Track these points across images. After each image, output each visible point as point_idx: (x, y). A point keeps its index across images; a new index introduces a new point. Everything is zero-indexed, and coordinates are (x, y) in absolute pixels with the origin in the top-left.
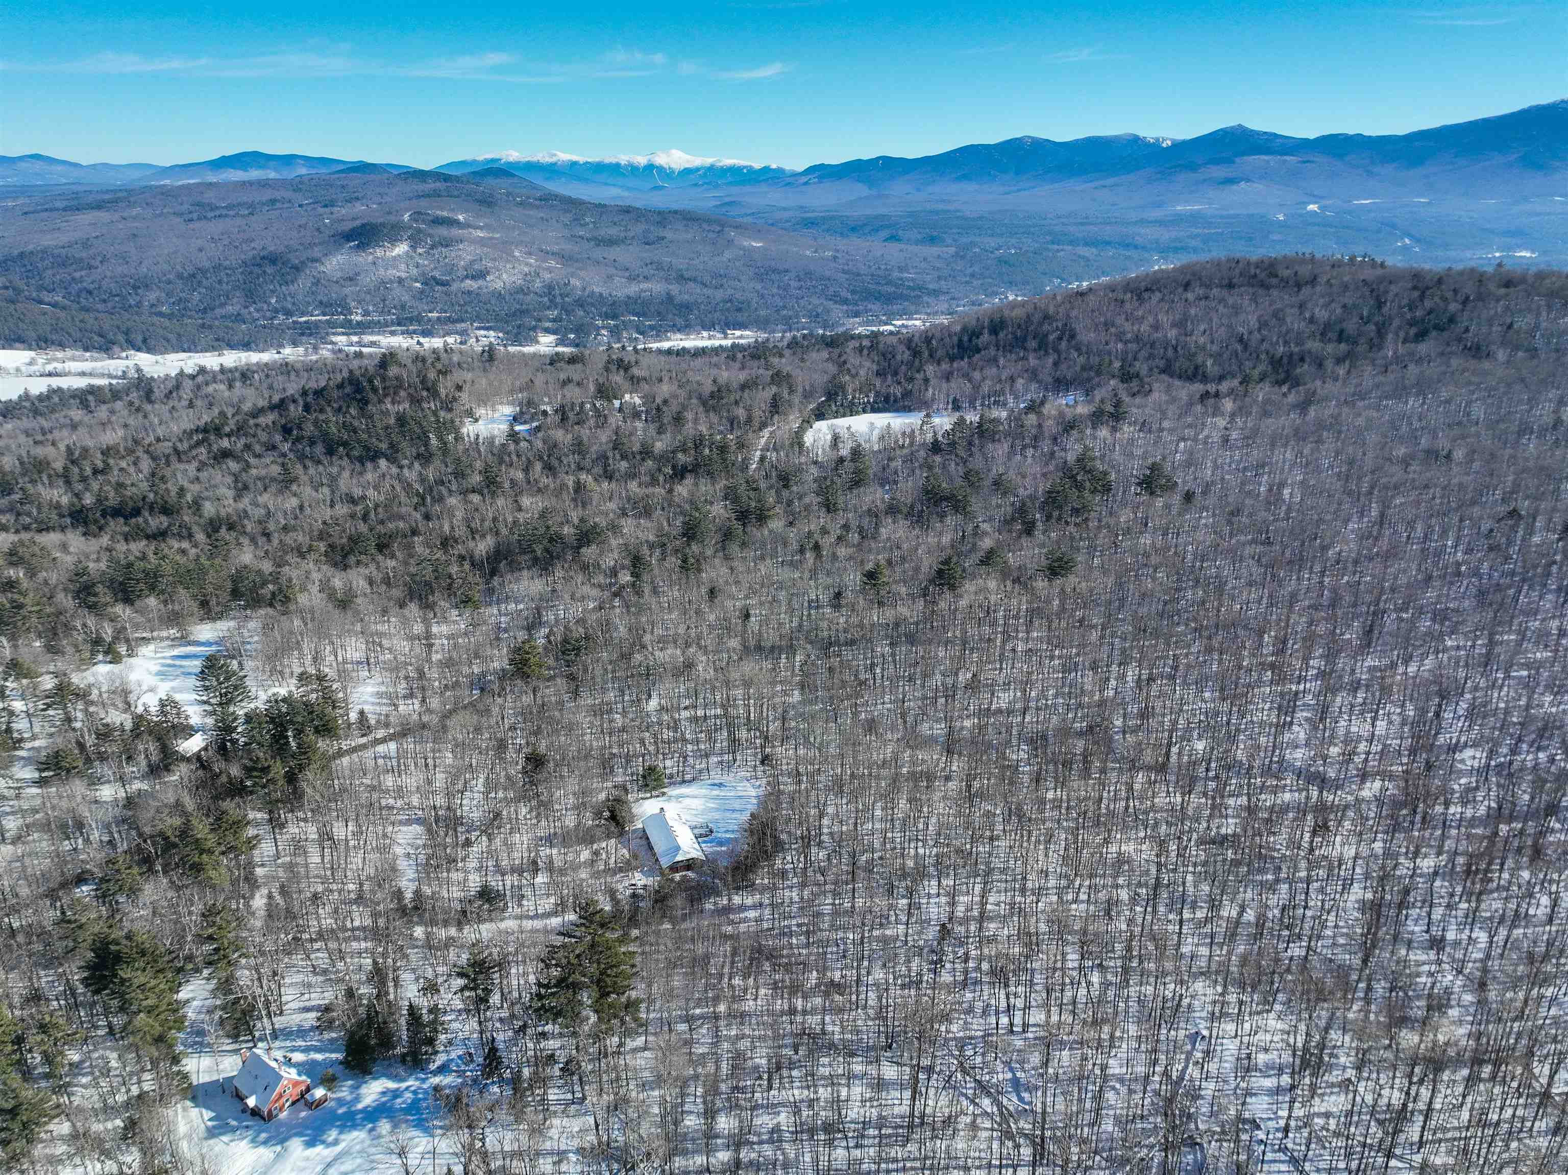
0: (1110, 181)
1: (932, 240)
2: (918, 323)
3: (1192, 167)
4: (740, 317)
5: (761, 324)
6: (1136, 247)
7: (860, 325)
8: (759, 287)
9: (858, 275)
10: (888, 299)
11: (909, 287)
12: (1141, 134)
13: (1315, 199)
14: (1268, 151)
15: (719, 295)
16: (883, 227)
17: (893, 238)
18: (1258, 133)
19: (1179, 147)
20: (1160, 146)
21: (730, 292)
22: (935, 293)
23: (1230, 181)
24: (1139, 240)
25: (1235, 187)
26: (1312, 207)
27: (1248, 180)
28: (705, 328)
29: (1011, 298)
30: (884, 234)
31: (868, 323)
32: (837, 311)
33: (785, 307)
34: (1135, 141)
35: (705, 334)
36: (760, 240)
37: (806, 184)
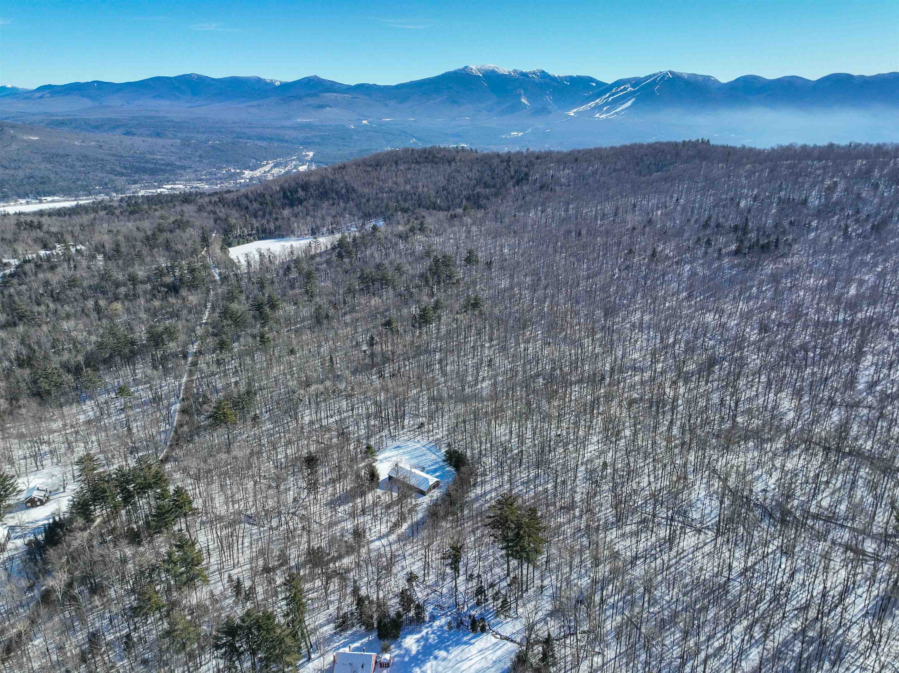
0: (255, 103)
1: (158, 135)
2: (180, 186)
3: (299, 98)
4: (47, 188)
5: (67, 192)
6: (287, 142)
7: (142, 188)
8: (49, 166)
9: (122, 157)
10: (153, 172)
11: (162, 165)
12: (262, 77)
13: (366, 117)
14: (335, 91)
15: (21, 174)
16: (119, 126)
17: (128, 133)
18: (325, 80)
19: (286, 87)
20: (274, 84)
21: (28, 171)
22: (184, 168)
23: (321, 107)
24: (287, 138)
25: (325, 110)
26: (365, 122)
27: (330, 107)
28: (20, 196)
29: (233, 171)
30: (123, 130)
31: (146, 188)
32: (120, 181)
33: (78, 179)
34: (259, 80)
35: (23, 201)
36: (36, 135)
37: (41, 97)
